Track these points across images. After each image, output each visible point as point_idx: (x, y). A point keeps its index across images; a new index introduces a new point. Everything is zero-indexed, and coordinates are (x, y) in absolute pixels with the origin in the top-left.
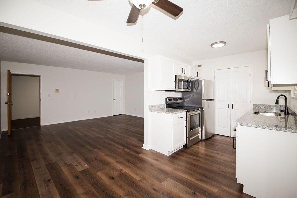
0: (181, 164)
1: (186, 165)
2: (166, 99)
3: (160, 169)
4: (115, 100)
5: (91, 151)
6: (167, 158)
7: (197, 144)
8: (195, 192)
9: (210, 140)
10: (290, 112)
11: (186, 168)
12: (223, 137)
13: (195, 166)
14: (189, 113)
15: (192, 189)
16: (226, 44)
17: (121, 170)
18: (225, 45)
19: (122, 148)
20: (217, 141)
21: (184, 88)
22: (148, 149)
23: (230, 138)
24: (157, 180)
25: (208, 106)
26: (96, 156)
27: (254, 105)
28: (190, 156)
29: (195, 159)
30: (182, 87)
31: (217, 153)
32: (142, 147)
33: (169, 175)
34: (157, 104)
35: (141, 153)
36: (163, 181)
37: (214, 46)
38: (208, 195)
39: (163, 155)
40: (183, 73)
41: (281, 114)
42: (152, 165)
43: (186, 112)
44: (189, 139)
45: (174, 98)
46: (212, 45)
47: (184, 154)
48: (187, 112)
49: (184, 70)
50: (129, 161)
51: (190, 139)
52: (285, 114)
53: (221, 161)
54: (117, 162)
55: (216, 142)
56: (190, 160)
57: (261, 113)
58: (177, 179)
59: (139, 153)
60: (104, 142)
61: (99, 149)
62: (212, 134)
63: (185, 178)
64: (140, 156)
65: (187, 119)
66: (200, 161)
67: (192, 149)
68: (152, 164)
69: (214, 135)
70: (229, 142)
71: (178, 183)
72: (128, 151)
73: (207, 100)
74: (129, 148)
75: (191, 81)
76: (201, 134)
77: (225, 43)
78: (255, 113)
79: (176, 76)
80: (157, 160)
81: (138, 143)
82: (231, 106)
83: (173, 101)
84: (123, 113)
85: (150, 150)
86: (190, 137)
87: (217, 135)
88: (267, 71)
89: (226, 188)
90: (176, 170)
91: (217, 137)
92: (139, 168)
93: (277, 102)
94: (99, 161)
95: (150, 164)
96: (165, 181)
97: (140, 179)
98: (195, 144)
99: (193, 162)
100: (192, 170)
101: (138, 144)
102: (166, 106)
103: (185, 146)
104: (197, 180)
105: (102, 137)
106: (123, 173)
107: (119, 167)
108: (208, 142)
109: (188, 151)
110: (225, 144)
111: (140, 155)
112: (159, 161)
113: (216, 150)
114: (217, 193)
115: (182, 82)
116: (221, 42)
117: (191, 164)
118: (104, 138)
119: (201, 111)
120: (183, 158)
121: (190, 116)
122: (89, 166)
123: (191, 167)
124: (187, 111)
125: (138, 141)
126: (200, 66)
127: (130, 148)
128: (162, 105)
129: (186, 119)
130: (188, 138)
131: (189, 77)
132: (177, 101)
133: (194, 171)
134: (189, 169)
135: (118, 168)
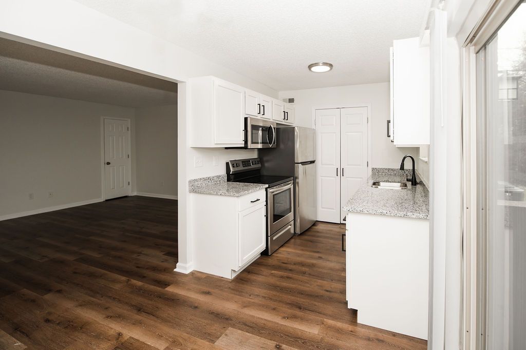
0: (257, 290)
1: (265, 291)
2: (227, 164)
3: (212, 313)
4: (108, 163)
5: (33, 301)
6: (230, 285)
7: (286, 245)
8: (280, 344)
9: (309, 233)
10: (418, 181)
11: (265, 297)
12: (330, 226)
13: (282, 289)
14: (271, 190)
15: (274, 341)
16: (333, 68)
17: (120, 335)
18: (331, 69)
19: (124, 278)
20: (318, 234)
21: (263, 143)
22: (187, 272)
23: (339, 226)
24: (205, 339)
25: (305, 172)
26: (50, 313)
27: (373, 169)
28: (273, 272)
29: (282, 277)
30: (260, 140)
31: (319, 257)
32: (175, 270)
33: (231, 320)
34: (208, 176)
35: (172, 284)
36: (218, 338)
37: (313, 69)
38: (303, 343)
39: (221, 279)
40: (260, 113)
41: (408, 185)
42: (196, 307)
43: (266, 189)
44: (272, 239)
45: (243, 162)
46: (310, 67)
47: (263, 270)
48: (268, 189)
49: (262, 108)
50: (139, 309)
51: (274, 238)
52: (412, 184)
53: (326, 271)
54: (108, 317)
55: (318, 237)
56: (272, 280)
57: (381, 184)
58: (248, 326)
59: (166, 284)
60: (75, 273)
61: (59, 291)
62: (312, 221)
63: (262, 319)
64: (170, 291)
65: (269, 201)
66: (291, 278)
67: (277, 257)
68: (196, 305)
69: (315, 223)
70: (338, 232)
71: (248, 334)
72: (139, 283)
73: (303, 163)
74: (142, 277)
75: (274, 128)
76: (293, 225)
77: (331, 66)
78: (374, 184)
79: (246, 119)
80: (208, 293)
81: (166, 261)
82: (340, 172)
83: (241, 168)
84: (132, 192)
85: (192, 273)
86: (273, 234)
87: (319, 223)
88: (389, 122)
89: (332, 321)
90: (245, 307)
91: (320, 227)
92: (165, 321)
93: (402, 168)
94: (58, 324)
95: (191, 307)
96: (223, 335)
97: (167, 345)
98: (282, 246)
99: (278, 283)
100: (275, 301)
101: (165, 265)
102: (226, 178)
103: (265, 254)
104: (284, 318)
105: (71, 258)
106: (123, 341)
107: (115, 327)
108: (305, 237)
109: (270, 261)
110: (332, 238)
111: (170, 289)
112: (211, 294)
113: (318, 252)
114: (318, 334)
115: (259, 130)
116: (325, 64)
117: (275, 287)
118: (74, 260)
119: (294, 183)
120: (260, 278)
121: (274, 195)
122: (25, 343)
123: (275, 293)
124: (267, 186)
125: (166, 257)
126: (291, 101)
127: (144, 277)
128: (218, 177)
129: (267, 201)
130: (269, 237)
131: (271, 120)
132: (250, 167)
133: (280, 301)
134: (271, 299)
135: (112, 332)
